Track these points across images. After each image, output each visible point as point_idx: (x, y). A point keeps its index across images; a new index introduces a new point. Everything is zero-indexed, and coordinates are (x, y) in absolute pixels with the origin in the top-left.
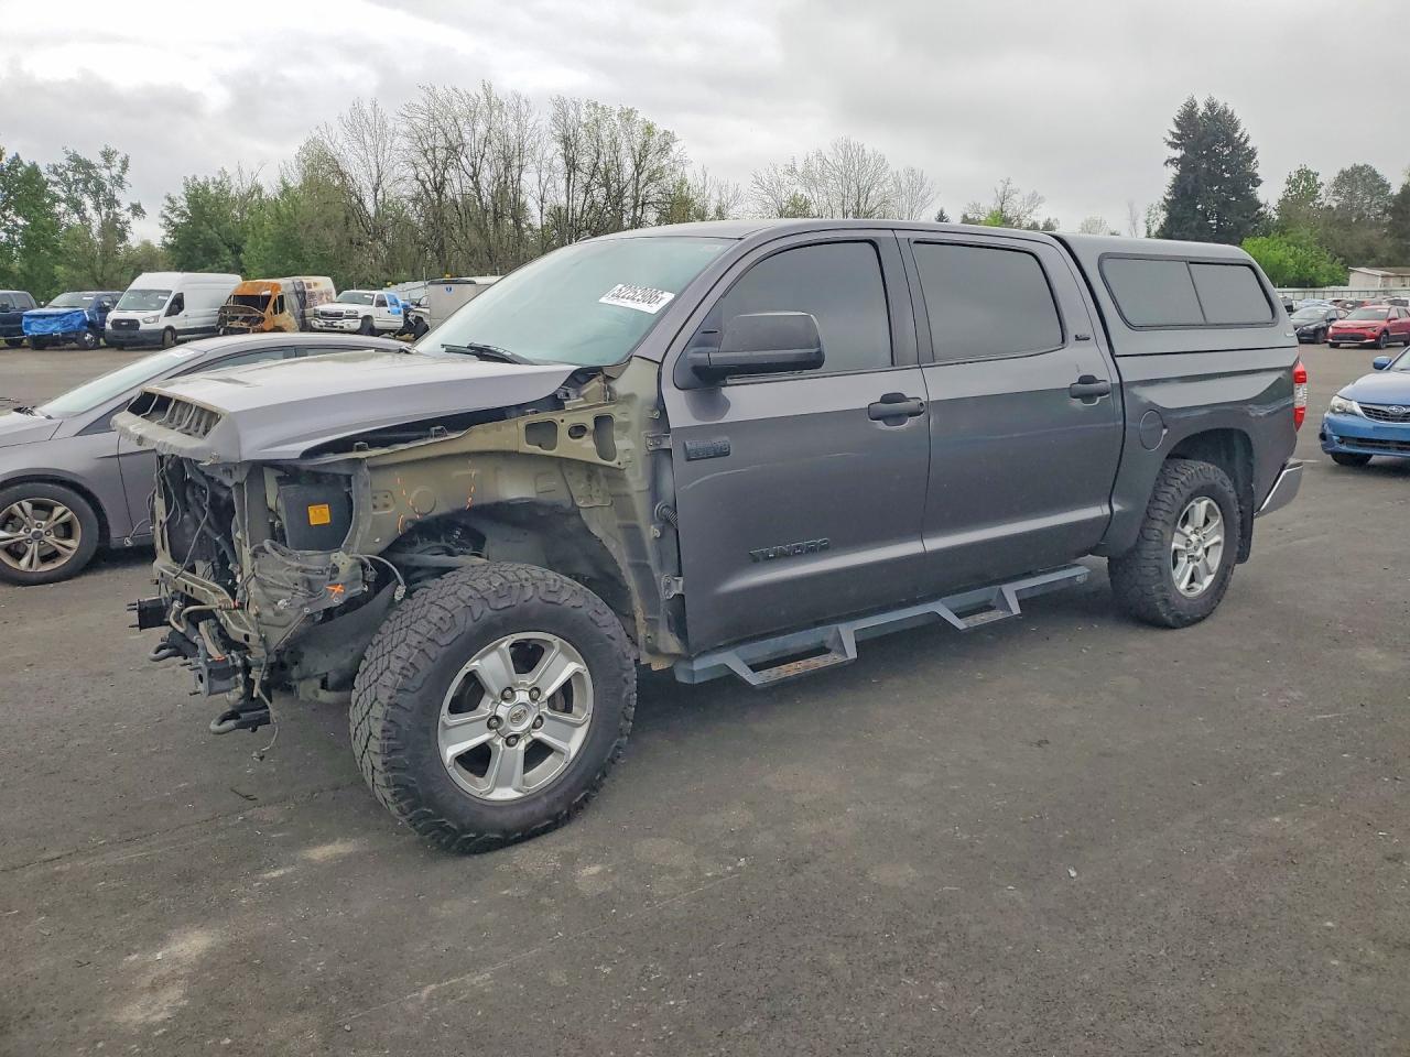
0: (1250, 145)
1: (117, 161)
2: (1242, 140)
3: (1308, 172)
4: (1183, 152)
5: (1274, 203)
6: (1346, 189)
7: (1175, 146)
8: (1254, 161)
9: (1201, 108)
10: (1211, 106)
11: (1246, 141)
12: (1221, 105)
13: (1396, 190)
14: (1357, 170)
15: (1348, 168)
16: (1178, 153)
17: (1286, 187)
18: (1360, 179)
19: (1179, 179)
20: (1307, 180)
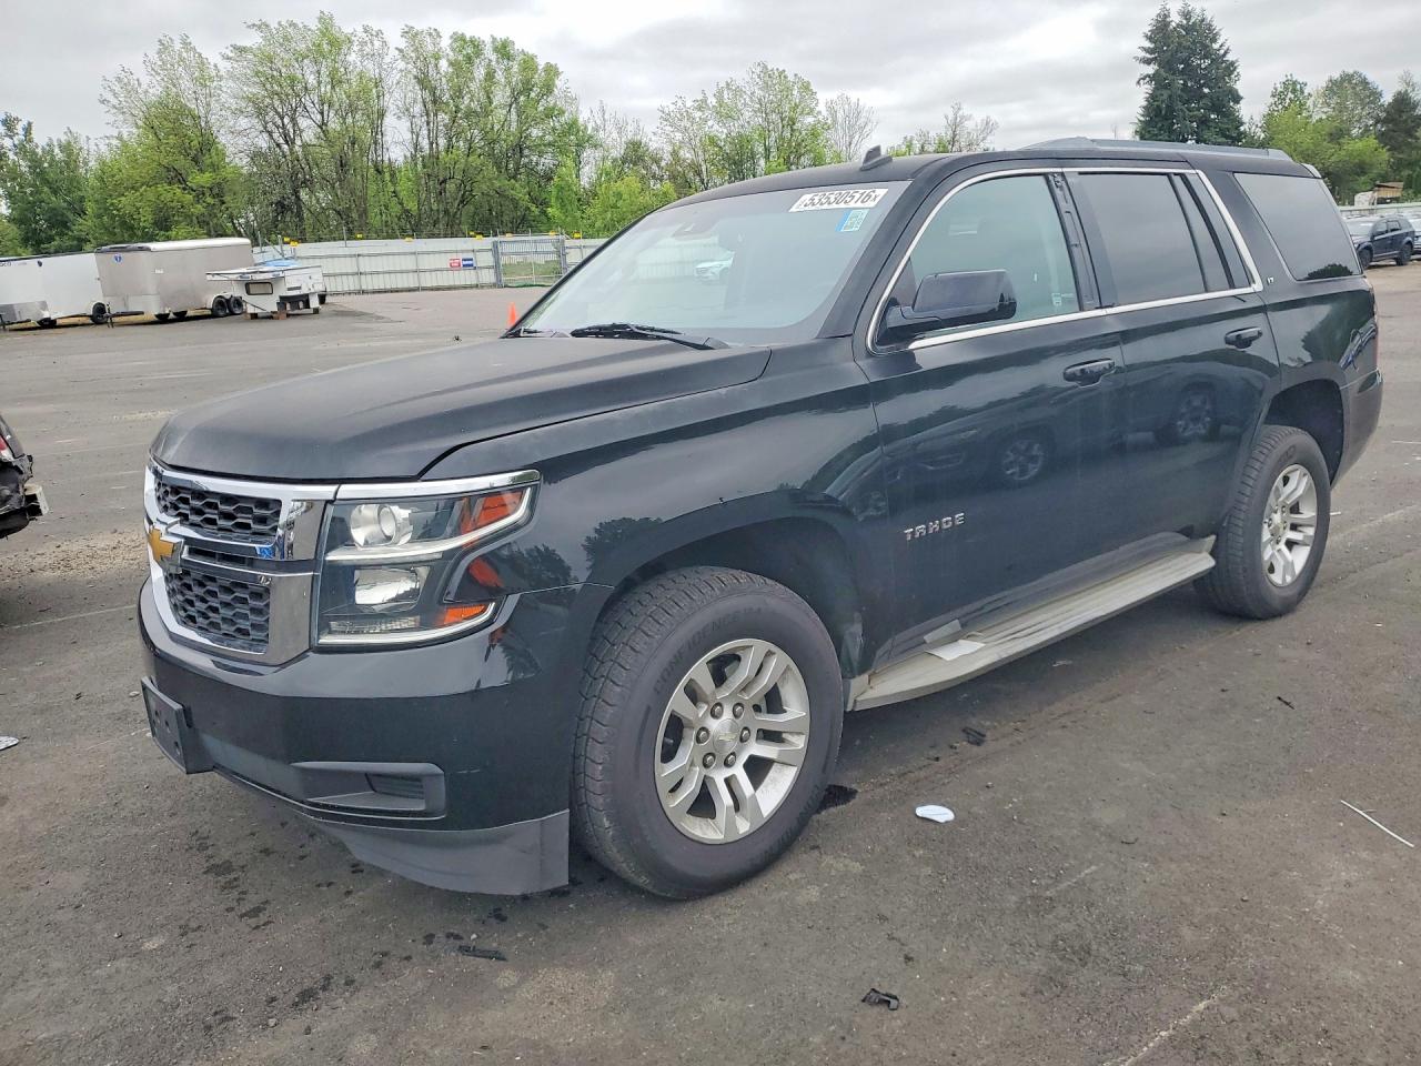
0: (1230, 57)
1: (19, 128)
2: (1222, 52)
3: (1295, 83)
4: (1156, 67)
5: (1258, 120)
6: (1335, 100)
7: (1148, 62)
8: (1236, 73)
9: (1175, 19)
10: (1187, 15)
11: (1226, 53)
12: (1198, 11)
13: (1387, 99)
14: (1347, 78)
15: (1336, 76)
16: (1151, 69)
17: (1272, 100)
18: (1349, 87)
19: (1153, 97)
20: (1294, 91)
